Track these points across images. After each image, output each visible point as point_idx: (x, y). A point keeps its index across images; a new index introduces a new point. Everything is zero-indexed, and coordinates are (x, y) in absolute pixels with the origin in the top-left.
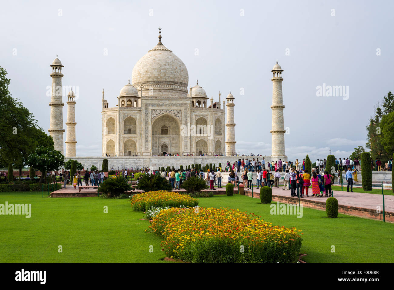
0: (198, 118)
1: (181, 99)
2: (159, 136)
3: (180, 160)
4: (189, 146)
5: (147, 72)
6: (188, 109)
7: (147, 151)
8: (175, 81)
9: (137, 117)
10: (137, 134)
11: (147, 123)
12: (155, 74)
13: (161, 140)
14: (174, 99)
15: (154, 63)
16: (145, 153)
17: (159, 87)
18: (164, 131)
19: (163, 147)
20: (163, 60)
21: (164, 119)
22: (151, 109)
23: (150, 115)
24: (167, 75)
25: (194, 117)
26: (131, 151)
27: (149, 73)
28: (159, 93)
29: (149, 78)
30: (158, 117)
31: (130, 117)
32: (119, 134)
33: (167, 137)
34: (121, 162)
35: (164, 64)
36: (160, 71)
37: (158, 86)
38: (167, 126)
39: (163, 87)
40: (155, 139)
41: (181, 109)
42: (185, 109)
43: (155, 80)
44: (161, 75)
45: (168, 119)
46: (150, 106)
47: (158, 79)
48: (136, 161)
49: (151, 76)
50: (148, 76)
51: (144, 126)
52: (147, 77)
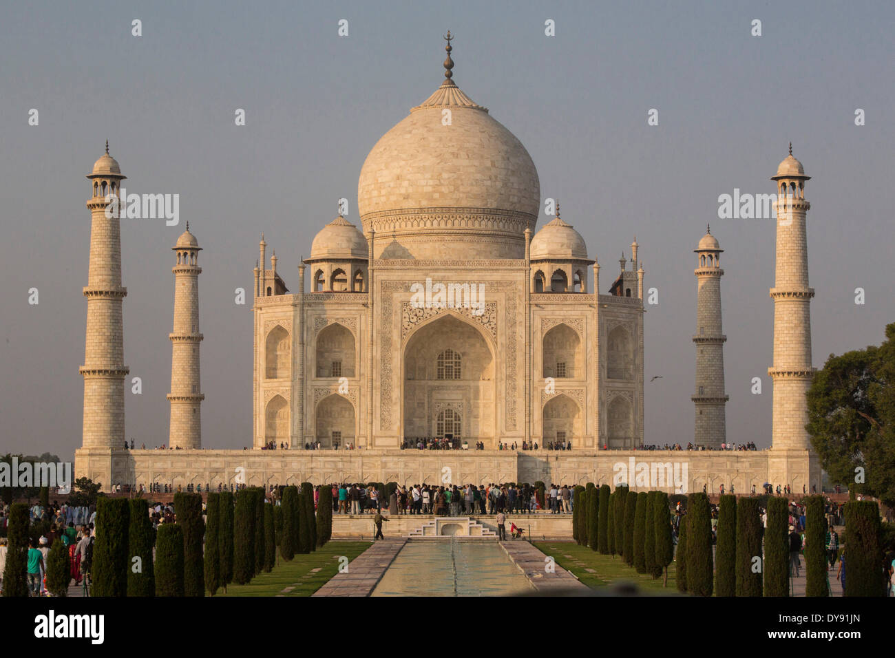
0: (551, 326)
1: (495, 267)
2: (430, 383)
3: (473, 462)
4: (521, 417)
5: (398, 179)
6: (517, 298)
7: (389, 433)
8: (489, 206)
9: (358, 324)
10: (357, 378)
11: (386, 342)
12: (423, 186)
13: (439, 397)
14: (474, 267)
15: (420, 150)
16: (380, 439)
17: (435, 225)
18: (449, 369)
19: (444, 418)
20: (450, 140)
21: (445, 329)
22: (400, 299)
23: (396, 319)
24: (461, 189)
25: (537, 323)
26: (340, 433)
27: (406, 183)
28: (437, 245)
29: (406, 197)
30: (423, 323)
31: (337, 325)
32: (302, 380)
33: (458, 387)
34: (295, 465)
35: (453, 154)
36: (440, 174)
37: (435, 222)
38: (458, 352)
39: (449, 225)
40: (417, 392)
41: (496, 299)
42: (509, 299)
43: (424, 203)
44: (444, 189)
45: (460, 329)
46: (396, 290)
47: (435, 199)
48: (340, 465)
49: (410, 190)
50: (403, 191)
51: (378, 355)
52: (401, 194)
